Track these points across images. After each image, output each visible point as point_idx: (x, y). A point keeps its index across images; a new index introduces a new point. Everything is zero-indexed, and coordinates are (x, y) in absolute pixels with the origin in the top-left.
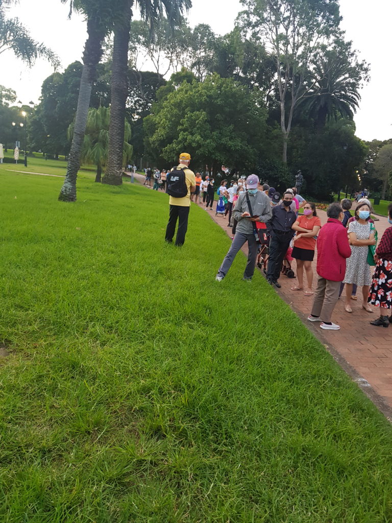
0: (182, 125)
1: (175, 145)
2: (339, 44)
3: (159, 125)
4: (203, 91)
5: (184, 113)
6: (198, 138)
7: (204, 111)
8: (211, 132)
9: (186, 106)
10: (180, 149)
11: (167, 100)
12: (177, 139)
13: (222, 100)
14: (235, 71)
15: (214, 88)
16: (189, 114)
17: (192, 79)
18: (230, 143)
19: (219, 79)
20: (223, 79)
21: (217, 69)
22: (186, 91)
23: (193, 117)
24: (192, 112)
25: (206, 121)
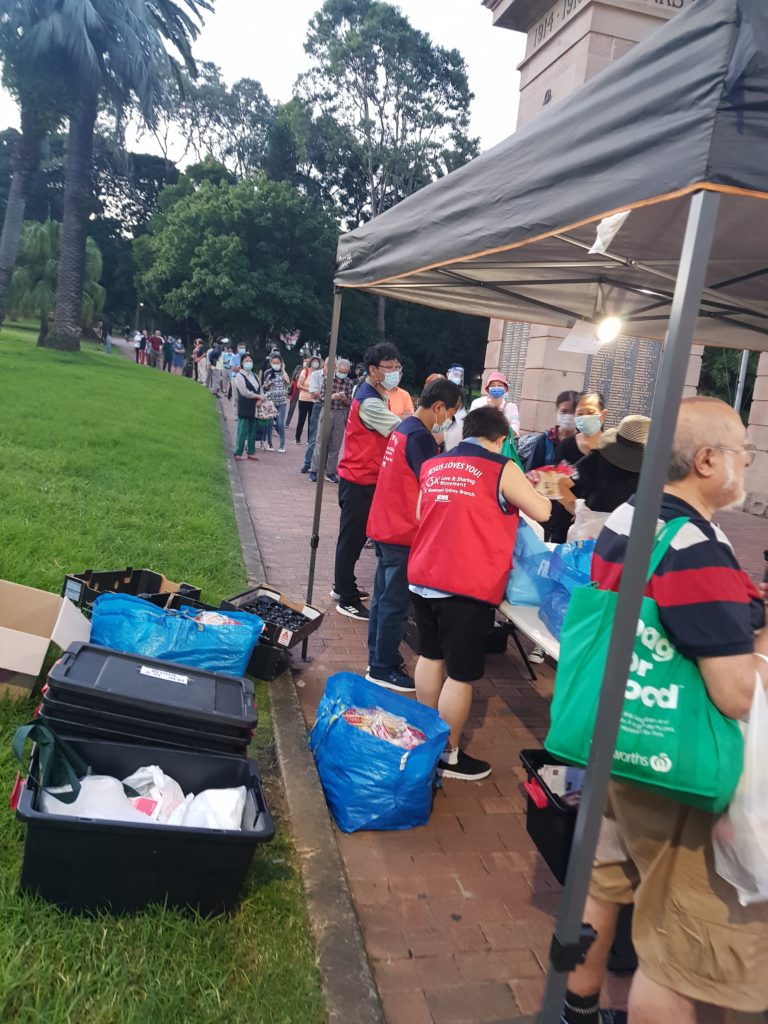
0: (199, 257)
1: (185, 291)
2: (460, 140)
3: (159, 254)
4: (235, 202)
5: (203, 237)
6: (225, 280)
7: (238, 235)
8: (250, 271)
9: (207, 225)
10: (194, 298)
11: (173, 211)
12: (189, 280)
13: (269, 219)
14: (298, 168)
15: (255, 198)
16: (211, 239)
17: (220, 178)
18: (282, 292)
19: (264, 182)
20: (272, 182)
21: (265, 163)
22: (208, 199)
23: (218, 245)
24: (216, 235)
25: (241, 252)
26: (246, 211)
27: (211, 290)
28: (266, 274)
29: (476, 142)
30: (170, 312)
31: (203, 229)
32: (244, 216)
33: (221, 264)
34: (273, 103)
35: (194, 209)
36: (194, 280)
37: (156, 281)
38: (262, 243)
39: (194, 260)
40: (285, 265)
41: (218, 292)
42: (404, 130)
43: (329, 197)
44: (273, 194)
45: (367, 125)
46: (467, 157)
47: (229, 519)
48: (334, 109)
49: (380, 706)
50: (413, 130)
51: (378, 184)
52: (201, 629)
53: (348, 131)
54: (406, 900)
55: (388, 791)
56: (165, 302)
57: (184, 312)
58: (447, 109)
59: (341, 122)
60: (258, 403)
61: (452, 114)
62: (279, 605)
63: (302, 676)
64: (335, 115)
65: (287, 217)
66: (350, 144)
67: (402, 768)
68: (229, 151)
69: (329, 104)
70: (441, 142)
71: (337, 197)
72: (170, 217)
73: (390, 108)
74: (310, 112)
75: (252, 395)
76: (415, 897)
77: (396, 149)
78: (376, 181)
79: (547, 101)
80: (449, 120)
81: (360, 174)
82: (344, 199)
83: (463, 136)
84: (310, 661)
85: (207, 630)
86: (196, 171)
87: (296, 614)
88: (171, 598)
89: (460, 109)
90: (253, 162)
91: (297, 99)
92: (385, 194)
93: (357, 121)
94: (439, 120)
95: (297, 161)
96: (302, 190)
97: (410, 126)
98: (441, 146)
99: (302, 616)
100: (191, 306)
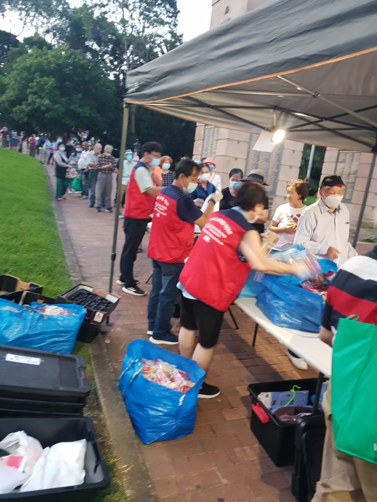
0: (32, 88)
1: (24, 107)
2: (173, 34)
3: (9, 86)
4: (52, 59)
5: (34, 78)
6: (47, 102)
7: (54, 77)
8: (61, 98)
9: (36, 71)
10: (29, 111)
11: (16, 63)
12: (27, 101)
13: (71, 70)
14: (87, 43)
15: (63, 58)
16: (38, 79)
17: (43, 46)
18: (79, 110)
19: (68, 50)
20: (72, 50)
21: (68, 39)
22: (37, 57)
23: (42, 83)
24: (42, 77)
25: (55, 87)
26: (58, 65)
27: (39, 107)
28: (70, 100)
29: (181, 36)
30: (16, 118)
31: (34, 73)
32: (57, 67)
33: (44, 93)
34: (72, 7)
35: (28, 62)
36: (29, 101)
37: (8, 101)
38: (67, 83)
39: (29, 91)
40: (80, 95)
41: (43, 108)
42: (144, 27)
43: (103, 60)
44: (73, 56)
45: (123, 22)
46: (177, 44)
47: (56, 238)
48: (105, 13)
49: (161, 359)
50: (148, 27)
51: (130, 55)
52: (46, 318)
53: (113, 25)
54: (189, 491)
55: (171, 418)
56: (13, 112)
57: (24, 118)
58: (167, 17)
59: (109, 20)
60: (68, 170)
61: (169, 20)
62: (92, 294)
63: (108, 336)
64: (106, 16)
65: (81, 69)
66: (114, 32)
67: (180, 404)
68: (48, 32)
69: (103, 10)
70: (163, 35)
71: (108, 61)
72: (14, 66)
73: (136, 14)
74: (92, 13)
75: (64, 165)
76: (194, 488)
77: (139, 37)
78: (128, 54)
79: (227, 12)
80: (167, 23)
81: (120, 49)
82: (111, 62)
83: (175, 32)
84: (111, 325)
85: (50, 318)
86: (29, 41)
87: (103, 299)
88: (24, 294)
89: (174, 18)
90: (61, 38)
91: (85, 5)
92: (134, 61)
93: (119, 20)
94: (162, 23)
95: (86, 39)
96: (89, 56)
97: (147, 25)
98: (163, 37)
99: (106, 300)
100: (28, 115)
